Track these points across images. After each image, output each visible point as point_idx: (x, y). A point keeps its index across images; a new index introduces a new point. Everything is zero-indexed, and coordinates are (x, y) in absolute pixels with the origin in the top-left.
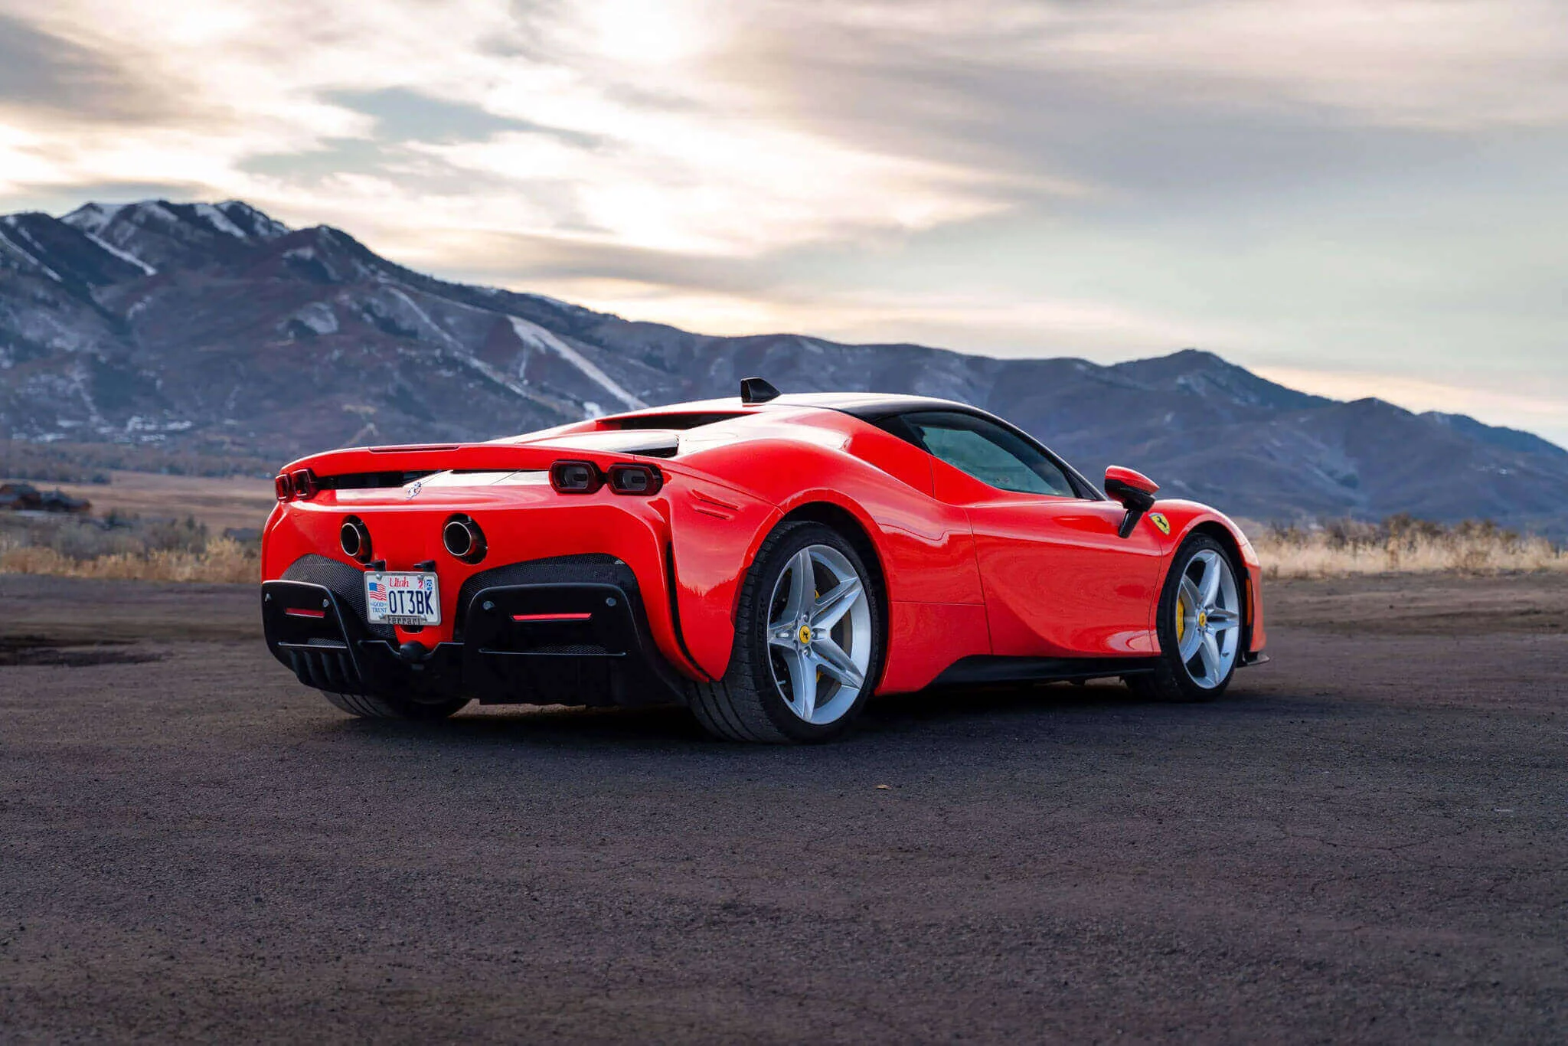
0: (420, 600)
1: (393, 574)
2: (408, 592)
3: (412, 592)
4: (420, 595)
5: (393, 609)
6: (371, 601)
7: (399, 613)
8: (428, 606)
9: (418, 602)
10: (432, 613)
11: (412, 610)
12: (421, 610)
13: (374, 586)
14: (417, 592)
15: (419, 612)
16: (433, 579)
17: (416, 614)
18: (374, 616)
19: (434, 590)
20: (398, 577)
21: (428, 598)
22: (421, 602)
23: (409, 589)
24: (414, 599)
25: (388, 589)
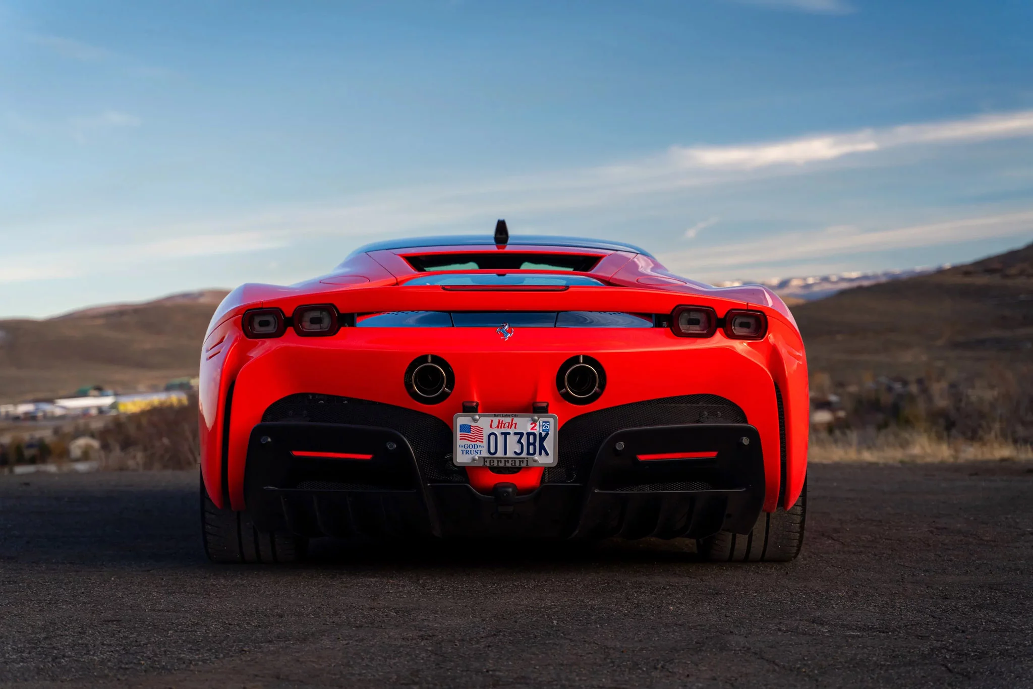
0: (531, 441)
1: (495, 416)
2: (516, 434)
3: (521, 434)
4: (531, 437)
5: (492, 451)
6: (460, 443)
7: (500, 454)
8: (542, 447)
9: (529, 444)
10: (547, 454)
11: (518, 451)
12: (531, 451)
13: (465, 428)
14: (529, 434)
15: (528, 453)
16: (551, 420)
17: (524, 455)
18: (461, 458)
19: (551, 433)
20: (502, 419)
21: (542, 439)
22: (534, 444)
23: (517, 431)
24: (524, 441)
25: (487, 431)
